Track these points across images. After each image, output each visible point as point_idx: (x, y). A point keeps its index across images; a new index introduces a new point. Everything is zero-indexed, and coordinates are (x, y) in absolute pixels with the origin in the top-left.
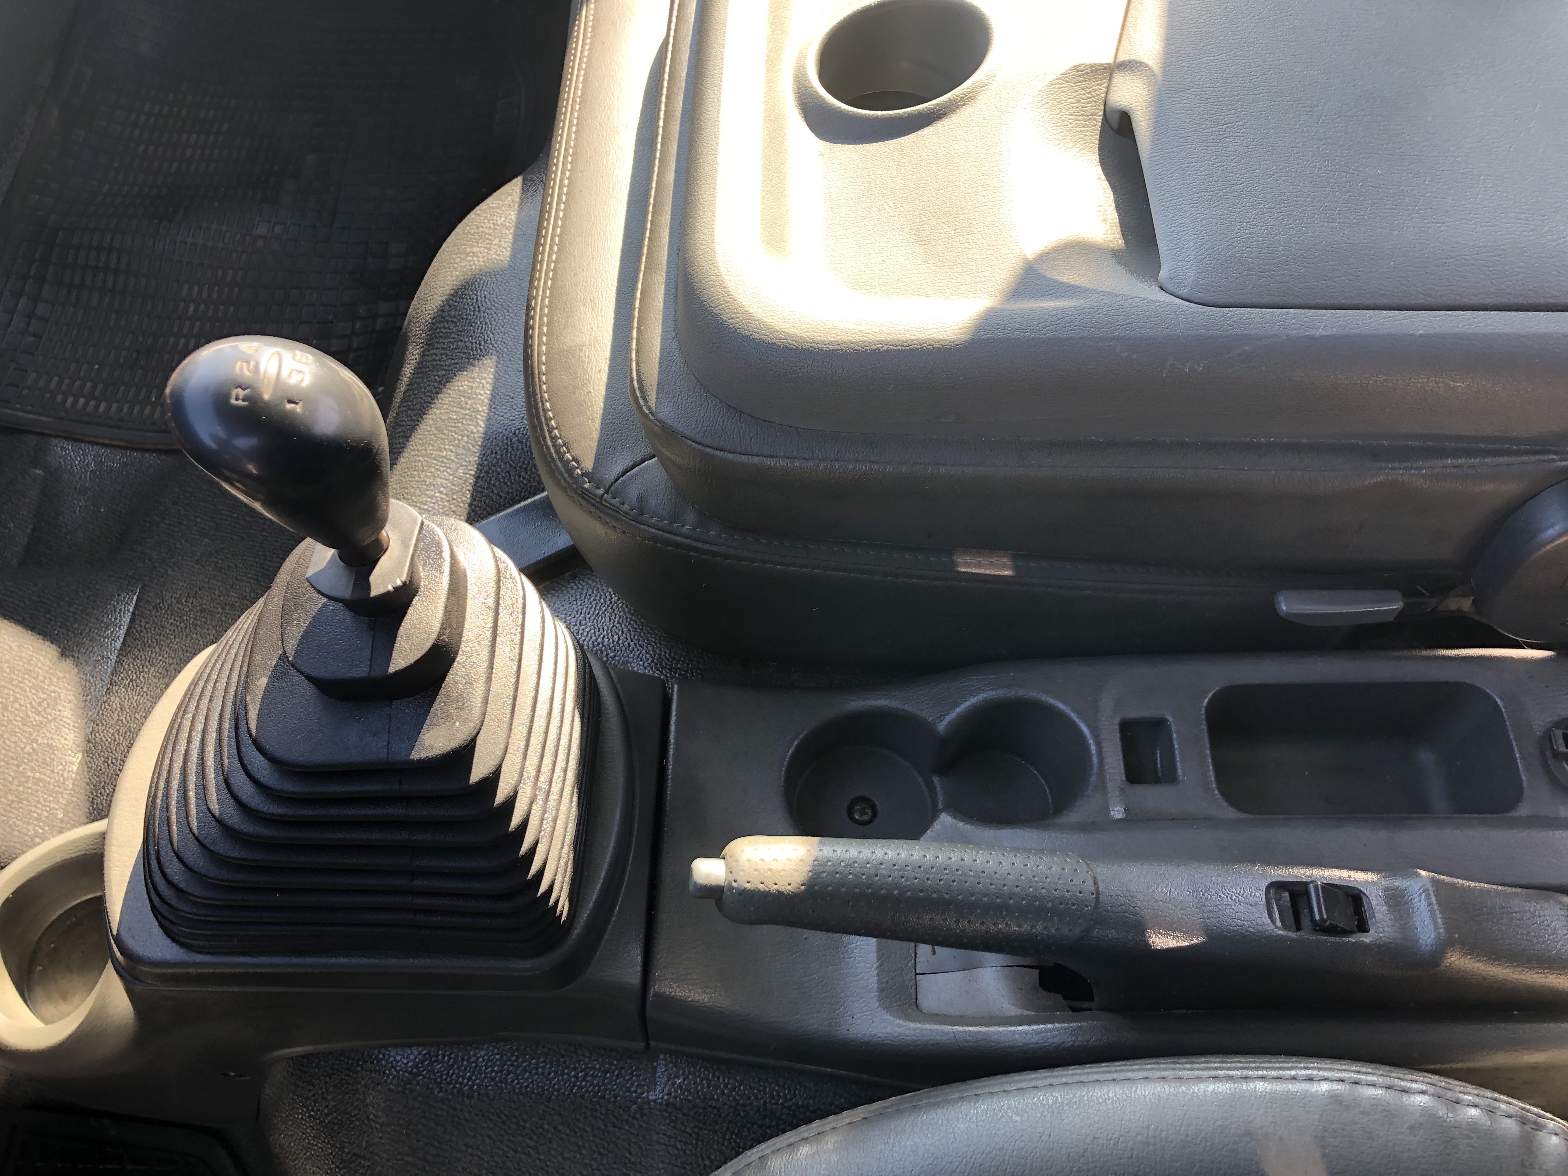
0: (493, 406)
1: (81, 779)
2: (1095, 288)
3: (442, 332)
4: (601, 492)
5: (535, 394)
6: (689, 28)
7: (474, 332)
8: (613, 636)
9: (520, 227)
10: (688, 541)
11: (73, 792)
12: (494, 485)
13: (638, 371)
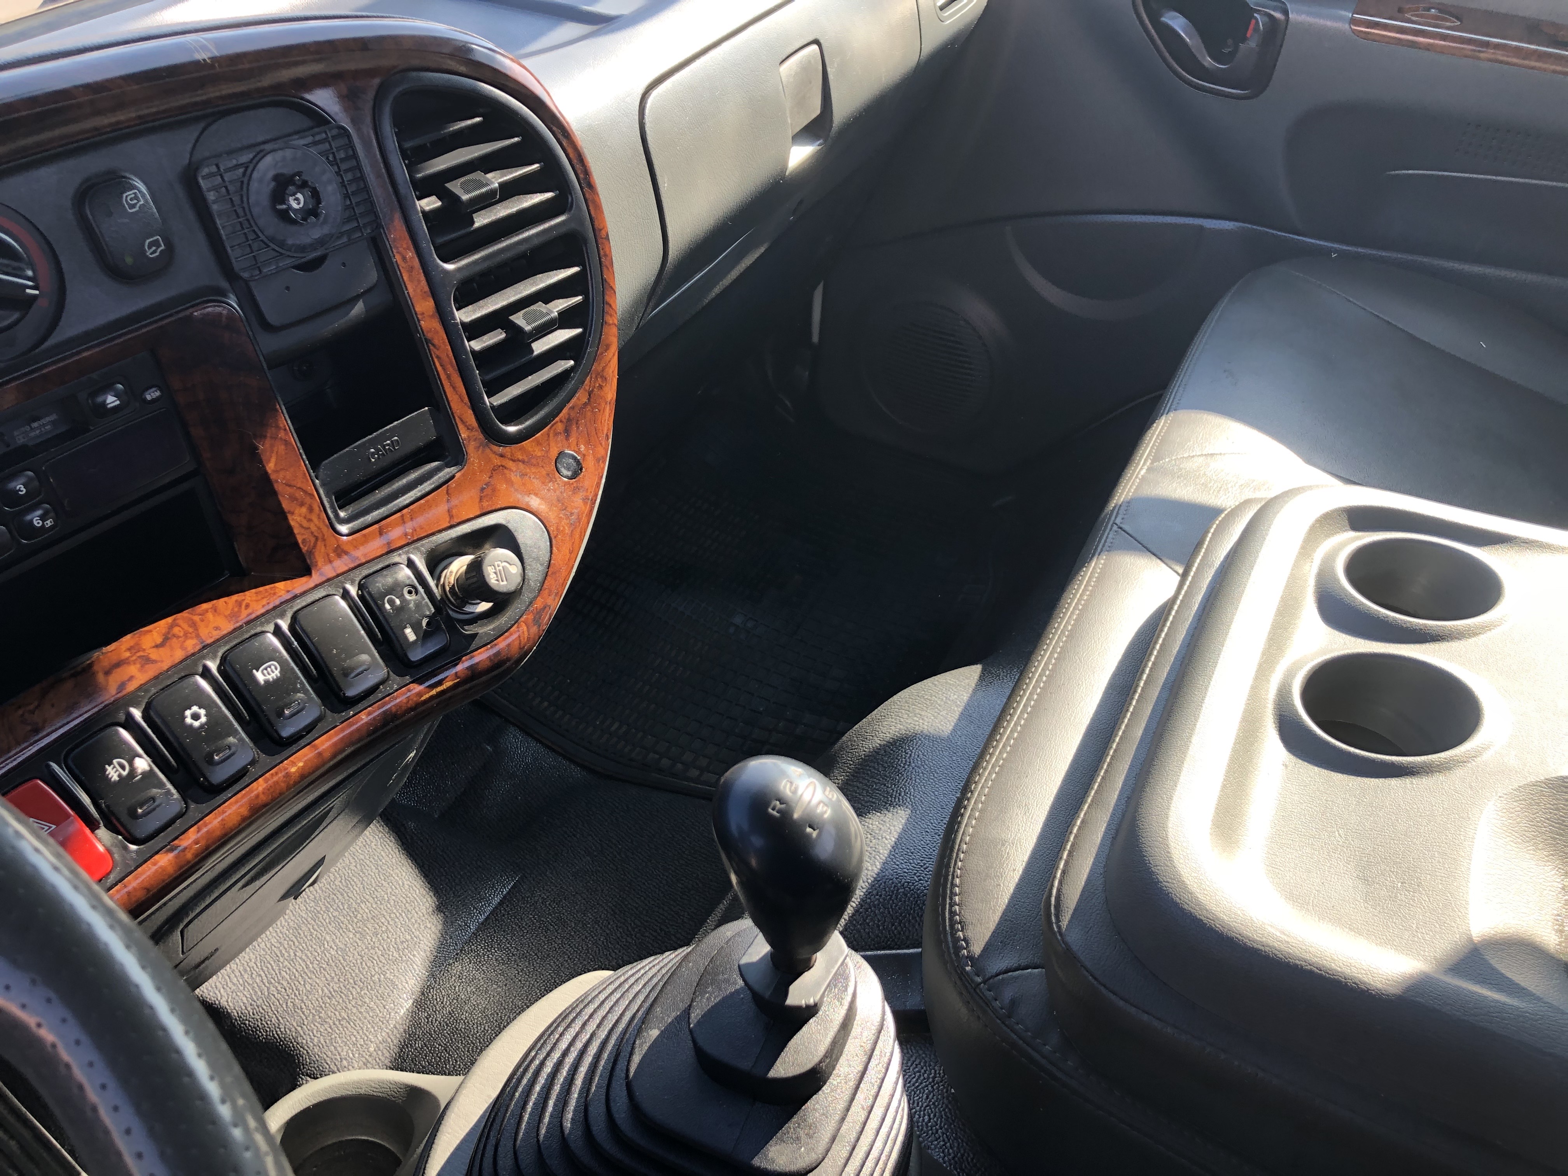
0: (893, 853)
1: (402, 1024)
2: (1541, 996)
3: (870, 770)
4: (979, 979)
5: (948, 866)
6: (1190, 614)
7: (898, 782)
8: (924, 1115)
9: (968, 708)
10: (1043, 1062)
11: (390, 1033)
12: (868, 924)
13: (1059, 890)
